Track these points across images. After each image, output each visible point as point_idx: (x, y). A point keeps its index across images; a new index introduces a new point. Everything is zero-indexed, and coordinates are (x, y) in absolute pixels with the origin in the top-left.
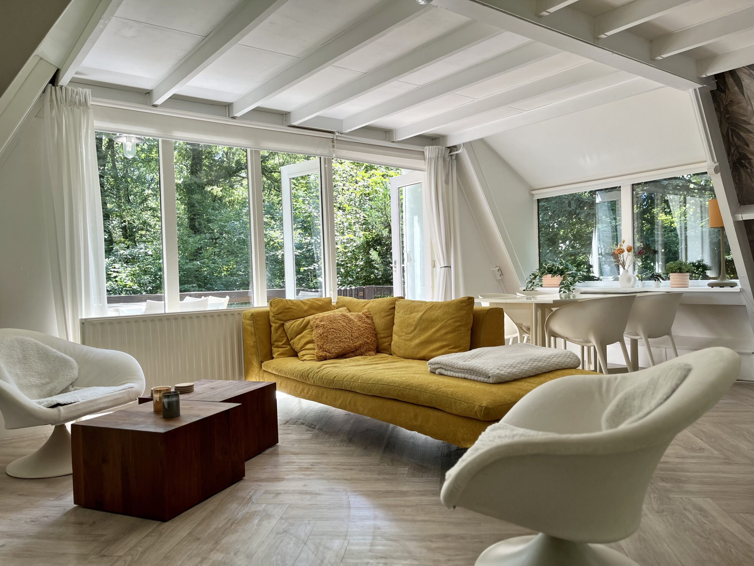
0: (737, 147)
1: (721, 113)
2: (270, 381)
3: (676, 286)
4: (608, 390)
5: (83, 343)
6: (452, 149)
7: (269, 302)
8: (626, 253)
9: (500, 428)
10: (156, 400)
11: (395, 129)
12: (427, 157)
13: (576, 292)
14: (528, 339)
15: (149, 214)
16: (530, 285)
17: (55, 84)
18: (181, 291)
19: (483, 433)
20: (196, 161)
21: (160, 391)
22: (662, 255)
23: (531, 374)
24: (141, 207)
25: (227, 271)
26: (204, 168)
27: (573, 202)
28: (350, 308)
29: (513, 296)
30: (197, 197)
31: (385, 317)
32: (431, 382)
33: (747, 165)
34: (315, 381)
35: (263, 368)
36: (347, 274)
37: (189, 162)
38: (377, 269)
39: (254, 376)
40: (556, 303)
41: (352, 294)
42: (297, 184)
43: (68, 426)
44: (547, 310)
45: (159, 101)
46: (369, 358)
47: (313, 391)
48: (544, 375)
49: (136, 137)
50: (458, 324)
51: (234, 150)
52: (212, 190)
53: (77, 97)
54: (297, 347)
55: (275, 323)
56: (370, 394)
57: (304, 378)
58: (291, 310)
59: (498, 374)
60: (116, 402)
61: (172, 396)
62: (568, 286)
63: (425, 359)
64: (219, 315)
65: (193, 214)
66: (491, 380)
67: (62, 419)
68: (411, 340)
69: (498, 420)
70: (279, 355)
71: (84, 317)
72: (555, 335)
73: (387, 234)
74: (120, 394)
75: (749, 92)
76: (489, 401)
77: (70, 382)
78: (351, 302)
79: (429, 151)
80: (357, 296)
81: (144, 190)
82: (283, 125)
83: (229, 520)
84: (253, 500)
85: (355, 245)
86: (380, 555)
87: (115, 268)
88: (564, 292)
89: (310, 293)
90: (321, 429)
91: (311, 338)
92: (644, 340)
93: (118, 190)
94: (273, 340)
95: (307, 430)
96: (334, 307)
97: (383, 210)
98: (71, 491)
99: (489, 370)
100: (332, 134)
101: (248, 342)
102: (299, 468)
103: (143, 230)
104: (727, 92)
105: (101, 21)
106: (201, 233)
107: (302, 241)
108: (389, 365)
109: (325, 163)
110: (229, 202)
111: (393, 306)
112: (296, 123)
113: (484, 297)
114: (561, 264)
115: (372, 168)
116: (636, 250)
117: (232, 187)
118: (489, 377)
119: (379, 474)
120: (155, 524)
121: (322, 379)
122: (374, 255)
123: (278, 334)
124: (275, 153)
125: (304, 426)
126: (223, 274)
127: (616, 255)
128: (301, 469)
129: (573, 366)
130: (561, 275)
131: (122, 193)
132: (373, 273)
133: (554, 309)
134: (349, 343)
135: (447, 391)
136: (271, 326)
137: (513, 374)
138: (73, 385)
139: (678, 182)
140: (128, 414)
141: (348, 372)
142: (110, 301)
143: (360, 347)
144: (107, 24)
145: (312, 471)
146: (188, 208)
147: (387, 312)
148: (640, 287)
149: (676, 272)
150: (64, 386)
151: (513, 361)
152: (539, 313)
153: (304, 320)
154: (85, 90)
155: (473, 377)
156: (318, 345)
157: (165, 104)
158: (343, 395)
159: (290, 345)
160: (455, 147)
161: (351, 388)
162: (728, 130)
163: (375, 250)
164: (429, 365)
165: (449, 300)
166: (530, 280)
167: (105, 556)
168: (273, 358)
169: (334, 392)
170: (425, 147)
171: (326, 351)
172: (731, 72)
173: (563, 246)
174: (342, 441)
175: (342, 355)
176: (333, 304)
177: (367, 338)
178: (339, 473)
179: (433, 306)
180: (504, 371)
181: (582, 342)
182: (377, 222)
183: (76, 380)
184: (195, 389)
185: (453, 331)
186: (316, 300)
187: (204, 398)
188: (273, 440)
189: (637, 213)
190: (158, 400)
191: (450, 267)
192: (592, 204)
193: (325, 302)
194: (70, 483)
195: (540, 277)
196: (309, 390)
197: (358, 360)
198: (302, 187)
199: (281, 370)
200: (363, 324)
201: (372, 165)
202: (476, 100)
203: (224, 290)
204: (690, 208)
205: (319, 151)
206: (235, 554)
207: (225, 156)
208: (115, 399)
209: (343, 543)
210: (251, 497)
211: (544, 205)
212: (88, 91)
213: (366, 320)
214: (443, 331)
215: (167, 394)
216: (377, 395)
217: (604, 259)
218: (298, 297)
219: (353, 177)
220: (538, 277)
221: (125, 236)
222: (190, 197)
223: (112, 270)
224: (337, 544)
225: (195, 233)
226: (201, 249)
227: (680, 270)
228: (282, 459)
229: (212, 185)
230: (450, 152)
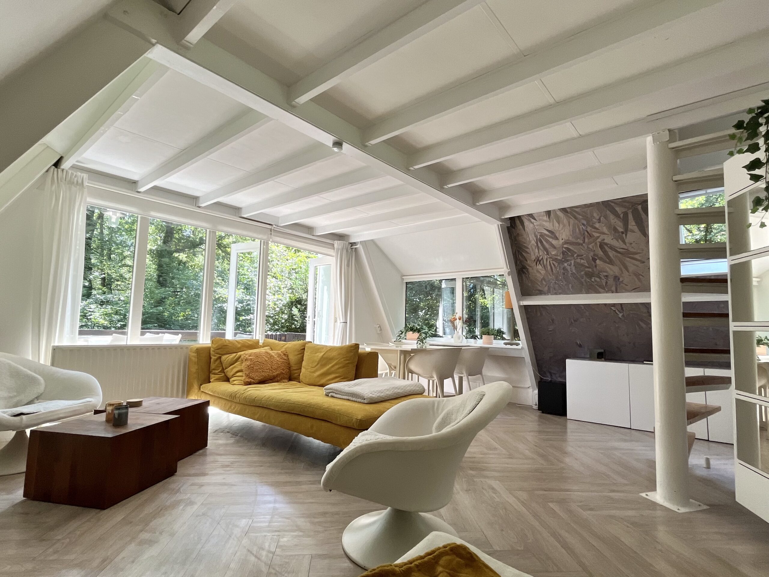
0: (521, 262)
1: (512, 240)
2: (205, 399)
3: (486, 343)
4: (438, 408)
5: (53, 364)
6: (352, 244)
7: (212, 341)
8: (458, 320)
9: (367, 434)
10: (109, 412)
11: (315, 228)
12: (336, 248)
13: (427, 344)
14: (395, 375)
15: (126, 269)
16: (398, 338)
17: (58, 167)
18: (142, 329)
19: (356, 437)
20: (169, 234)
21: (113, 405)
22: (480, 324)
23: (393, 398)
24: (120, 264)
25: (184, 316)
26: (174, 240)
27: (428, 286)
28: (272, 348)
29: (388, 344)
30: (166, 260)
31: (297, 355)
32: (325, 402)
33: (526, 272)
34: (241, 400)
35: (202, 390)
36: (275, 324)
37: (163, 235)
38: (297, 321)
39: (194, 395)
40: (413, 351)
41: (276, 338)
42: (244, 257)
43: (28, 432)
44: (407, 355)
45: (142, 189)
46: (283, 384)
47: (238, 407)
48: (400, 398)
49: (121, 213)
50: (348, 362)
51: (199, 229)
52: (179, 256)
53: (76, 179)
54: (230, 374)
55: (215, 356)
56: (280, 410)
57: (232, 398)
58: (228, 347)
59: (370, 397)
60: (75, 413)
61: (122, 408)
62: (422, 340)
63: (322, 386)
64: (171, 348)
65: (161, 273)
66: (366, 401)
67: (23, 426)
68: (314, 372)
69: (367, 429)
70: (216, 379)
71: (56, 344)
72: (412, 372)
73: (306, 297)
74: (79, 406)
75: (527, 229)
76: (363, 415)
77: (36, 396)
78: (274, 343)
79: (337, 244)
80: (280, 340)
81: (124, 252)
82: (235, 216)
83: (159, 506)
84: (181, 491)
85: (282, 303)
86: (275, 529)
87: (91, 308)
88: (420, 344)
89: (245, 336)
90: (241, 436)
91: (241, 368)
92: (466, 377)
93: (103, 250)
94: (211, 369)
95: (231, 437)
96: (261, 346)
97: (305, 281)
98: (22, 486)
99: (365, 394)
100: (271, 226)
101: (192, 370)
102: (222, 465)
103: (119, 281)
104: (516, 228)
105: (102, 128)
106: (166, 287)
107: (243, 298)
108: (297, 390)
109: (264, 245)
110: (191, 266)
111: (304, 347)
112: (245, 216)
113: (368, 344)
114: (419, 325)
115: (299, 251)
116: (464, 320)
117: (194, 255)
118: (365, 399)
119: (282, 470)
120: (93, 512)
121: (246, 398)
122: (295, 311)
123: (216, 364)
124: (230, 235)
125: (229, 434)
126: (180, 318)
127: (453, 322)
128: (223, 466)
129: (420, 393)
130: (418, 332)
131: (105, 252)
132: (293, 324)
133: (412, 355)
134: (269, 372)
135: (335, 408)
136: (210, 358)
137: (381, 397)
138: (38, 398)
139: (489, 279)
140: (83, 422)
141: (265, 394)
142: (81, 333)
143: (277, 376)
144: (107, 131)
145: (231, 467)
146: (158, 268)
147: (299, 352)
148: (465, 343)
149: (486, 335)
150: (30, 399)
151: (381, 388)
152: (402, 357)
153: (236, 355)
154: (82, 175)
155: (354, 399)
156: (246, 373)
157: (147, 192)
158: (260, 410)
159: (224, 373)
160: (355, 243)
161: (267, 405)
162: (516, 251)
163: (297, 307)
164: (325, 390)
165: (344, 344)
166: (398, 334)
167: (44, 540)
168: (210, 382)
169: (253, 408)
170: (335, 241)
171: (251, 378)
172: (518, 217)
173: (421, 313)
174: (257, 445)
175: (263, 382)
176: (260, 344)
177: (283, 370)
178: (252, 469)
179: (332, 349)
180: (375, 395)
181: (428, 377)
182: (299, 288)
183: (41, 394)
184: (143, 404)
185: (343, 367)
186: (248, 341)
187: (149, 411)
188: (204, 444)
189: (466, 296)
190: (110, 412)
191: (347, 323)
192: (440, 288)
193: (254, 342)
194: (22, 480)
195: (406, 333)
196: (235, 407)
197: (275, 386)
198: (247, 260)
199: (215, 391)
200: (281, 360)
201: (299, 249)
202: (370, 215)
203: (179, 330)
204: (496, 295)
205: (260, 236)
206: (161, 533)
207: (192, 233)
208: (75, 411)
209: (249, 521)
210: (179, 488)
211: (410, 287)
212: (85, 176)
213: (284, 357)
214: (337, 367)
215: (119, 407)
216: (286, 411)
217: (446, 323)
218: (235, 338)
219: (285, 256)
220: (404, 333)
221: (103, 284)
222: (160, 260)
223: (88, 310)
224: (243, 522)
225: (161, 286)
226: (165, 298)
227: (488, 334)
228: (209, 459)
229: (179, 253)
230: (351, 246)
